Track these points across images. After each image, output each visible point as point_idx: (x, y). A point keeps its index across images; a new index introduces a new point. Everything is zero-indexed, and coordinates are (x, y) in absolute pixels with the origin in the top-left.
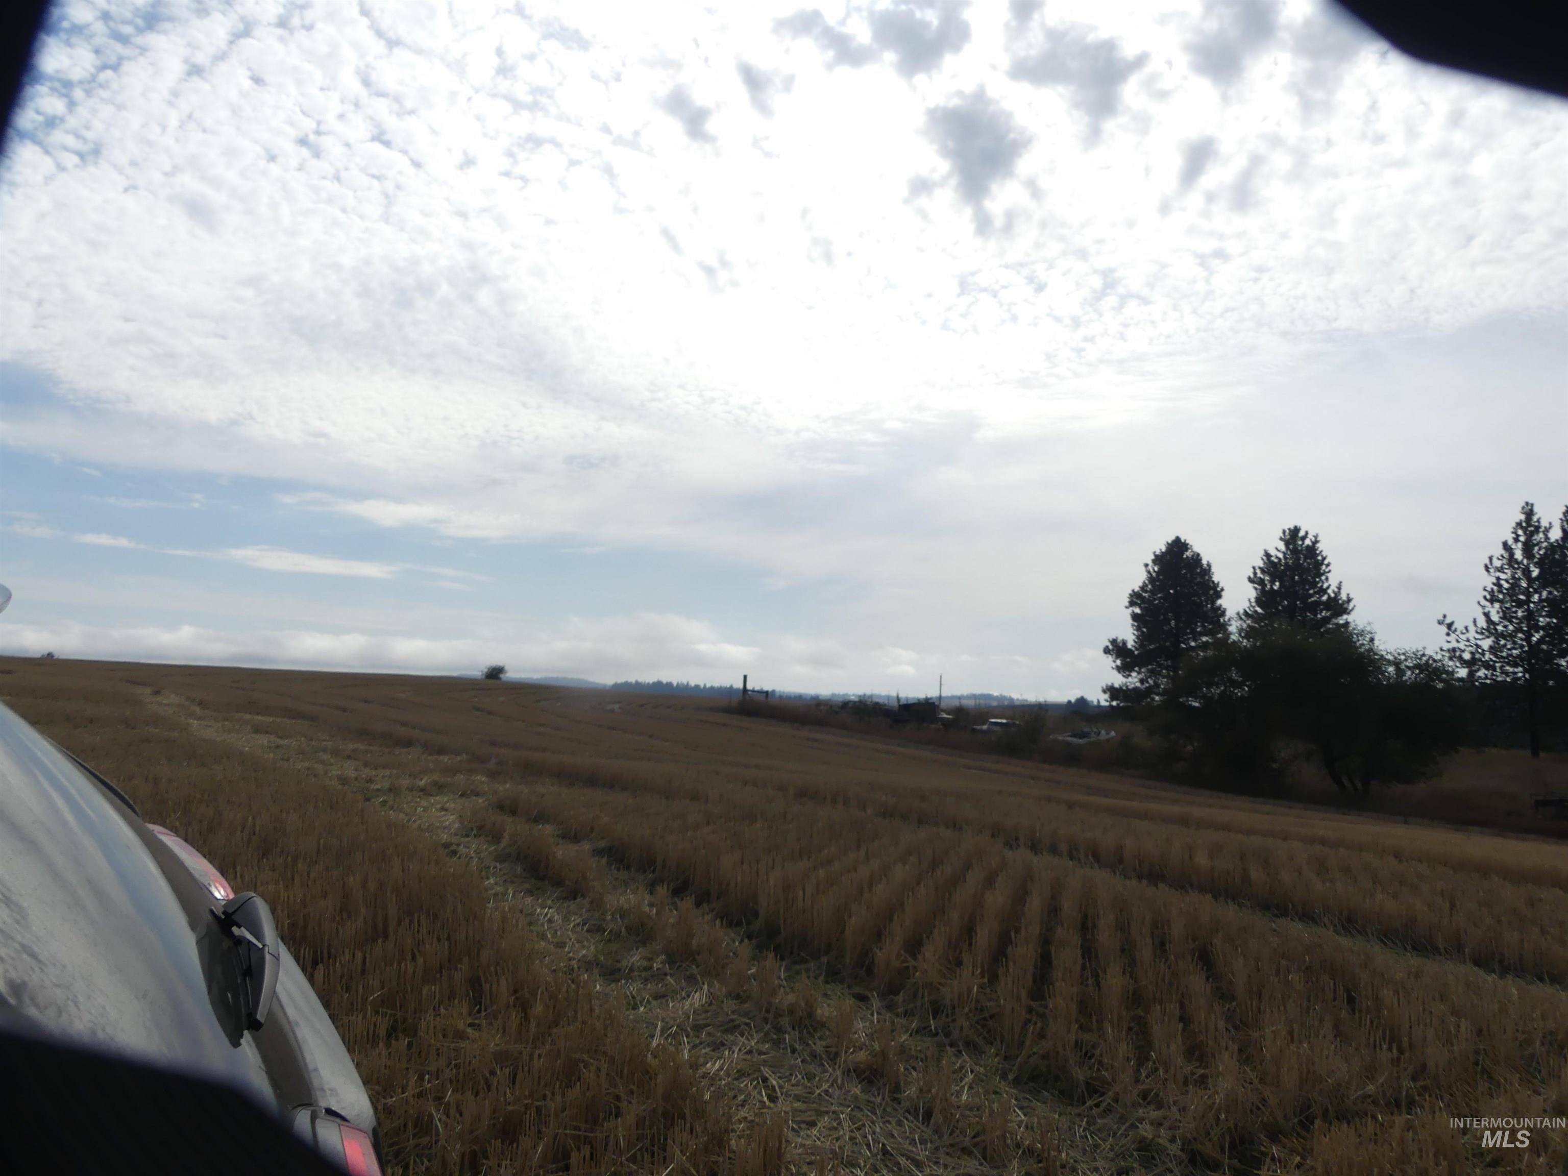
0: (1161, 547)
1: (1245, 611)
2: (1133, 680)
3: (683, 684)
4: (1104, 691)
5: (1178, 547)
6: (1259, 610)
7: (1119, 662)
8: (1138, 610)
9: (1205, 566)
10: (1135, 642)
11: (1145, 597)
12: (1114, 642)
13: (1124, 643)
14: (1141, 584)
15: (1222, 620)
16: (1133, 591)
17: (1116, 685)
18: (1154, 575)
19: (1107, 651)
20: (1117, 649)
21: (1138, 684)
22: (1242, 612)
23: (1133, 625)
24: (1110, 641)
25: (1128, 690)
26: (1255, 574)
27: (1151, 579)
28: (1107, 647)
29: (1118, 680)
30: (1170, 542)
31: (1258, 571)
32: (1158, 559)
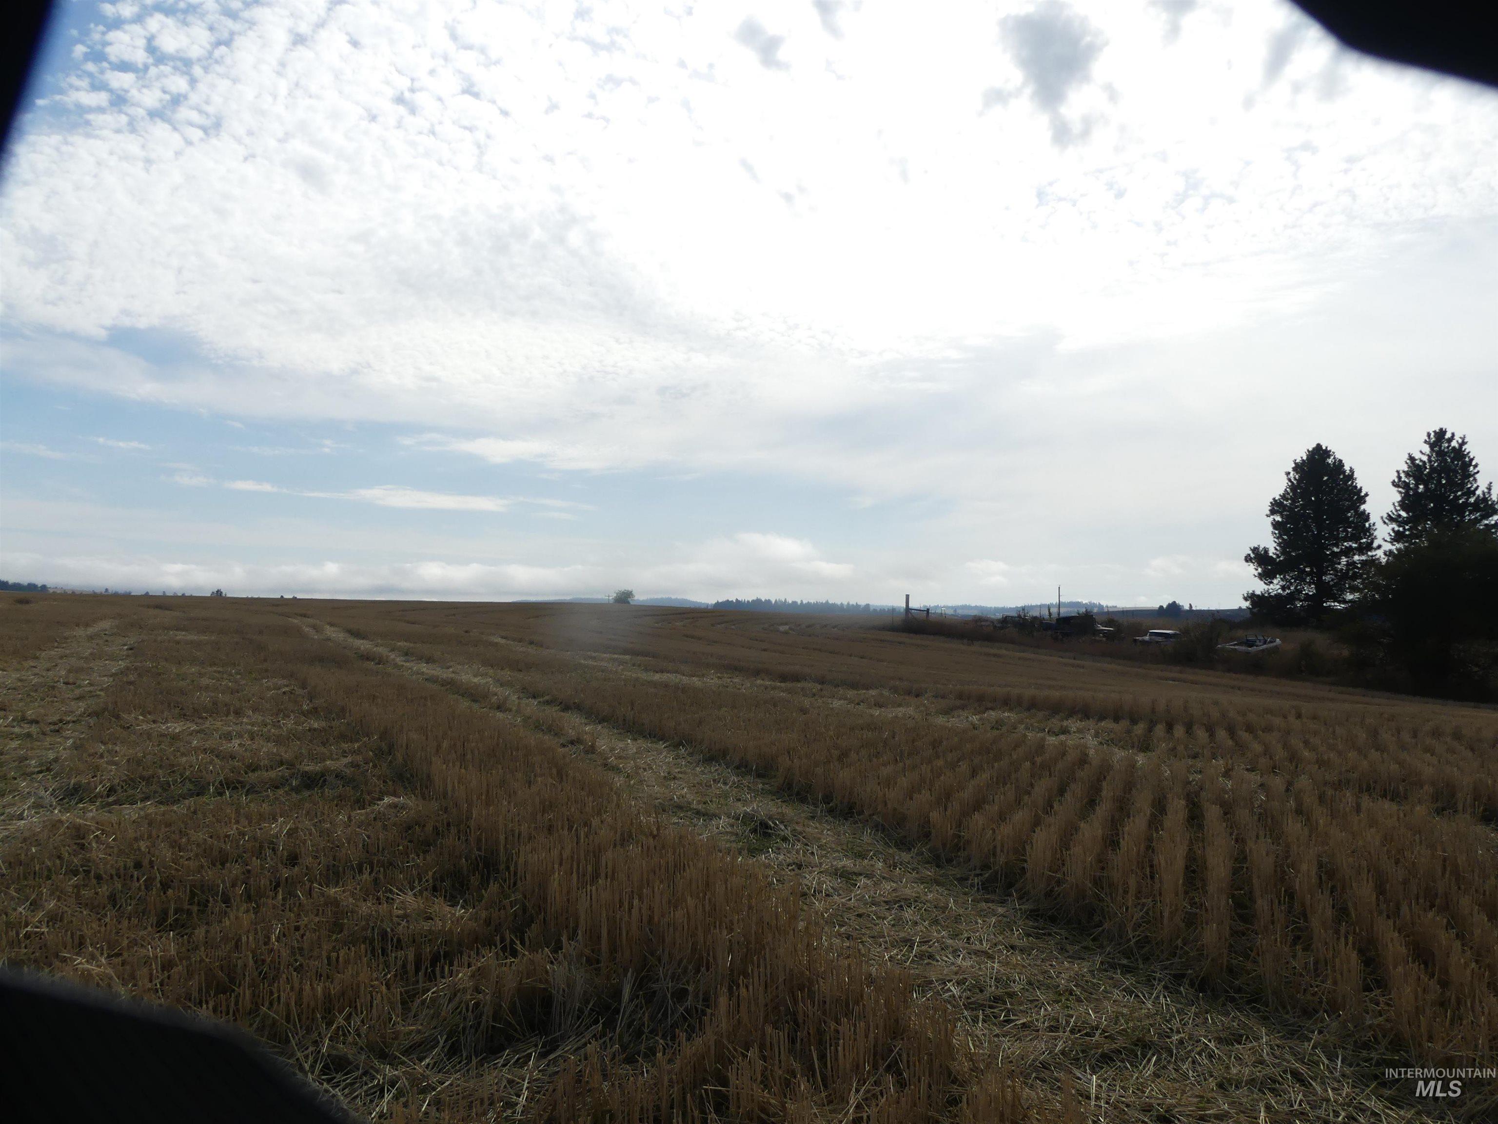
0: (1301, 454)
1: (1389, 515)
2: (1275, 587)
3: (781, 601)
4: (1246, 599)
5: (1319, 455)
6: (1404, 514)
7: (1260, 570)
8: (1278, 518)
9: (1348, 472)
10: (1276, 549)
11: (1286, 505)
12: (1255, 550)
13: (1266, 550)
14: (1282, 492)
15: (1367, 525)
16: (1274, 499)
17: (1258, 592)
18: (1295, 482)
19: (1248, 559)
20: (1259, 557)
21: (1280, 591)
22: (1385, 516)
23: (1273, 533)
24: (1251, 549)
25: (1271, 597)
26: (1399, 478)
27: (1293, 487)
28: (1249, 555)
29: (1260, 587)
30: (1311, 449)
31: (1402, 475)
32: (1298, 467)
